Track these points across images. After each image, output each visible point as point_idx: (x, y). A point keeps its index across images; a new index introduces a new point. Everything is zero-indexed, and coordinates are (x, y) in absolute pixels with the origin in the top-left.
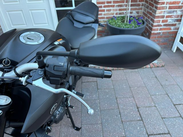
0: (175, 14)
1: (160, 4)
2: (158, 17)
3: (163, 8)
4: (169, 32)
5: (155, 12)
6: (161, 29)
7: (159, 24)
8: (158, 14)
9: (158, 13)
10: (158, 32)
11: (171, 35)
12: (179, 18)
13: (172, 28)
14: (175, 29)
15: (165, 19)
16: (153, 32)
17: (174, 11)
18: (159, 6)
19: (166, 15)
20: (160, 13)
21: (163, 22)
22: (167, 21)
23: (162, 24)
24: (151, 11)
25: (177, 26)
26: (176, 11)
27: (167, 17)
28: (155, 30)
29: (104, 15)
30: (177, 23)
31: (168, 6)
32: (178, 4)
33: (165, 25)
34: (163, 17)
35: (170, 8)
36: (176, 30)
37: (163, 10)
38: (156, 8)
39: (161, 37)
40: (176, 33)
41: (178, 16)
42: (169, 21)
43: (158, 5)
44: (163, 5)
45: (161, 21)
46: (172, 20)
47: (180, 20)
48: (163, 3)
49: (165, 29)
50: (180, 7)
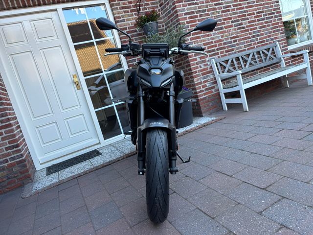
0: (209, 78)
1: (194, 73)
2: (198, 84)
3: (198, 76)
4: (212, 95)
5: (193, 81)
6: (205, 94)
7: (201, 90)
9: (196, 81)
10: (204, 97)
11: (216, 97)
12: (214, 81)
13: (213, 90)
14: (216, 90)
15: (203, 84)
16: (199, 98)
17: (207, 76)
18: (193, 75)
19: (203, 81)
20: (197, 80)
21: (203, 87)
22: (205, 86)
23: (203, 89)
24: (189, 84)
25: (216, 88)
26: (209, 75)
27: (205, 82)
28: (200, 96)
30: (214, 85)
31: (200, 73)
32: (207, 70)
33: (206, 90)
34: (201, 83)
35: (203, 74)
36: (218, 92)
37: (199, 78)
38: (192, 77)
39: (208, 101)
40: (219, 94)
41: (212, 79)
42: (207, 85)
44: (196, 74)
46: (209, 83)
47: (216, 82)
48: (196, 72)
49: (208, 93)
50: (210, 72)
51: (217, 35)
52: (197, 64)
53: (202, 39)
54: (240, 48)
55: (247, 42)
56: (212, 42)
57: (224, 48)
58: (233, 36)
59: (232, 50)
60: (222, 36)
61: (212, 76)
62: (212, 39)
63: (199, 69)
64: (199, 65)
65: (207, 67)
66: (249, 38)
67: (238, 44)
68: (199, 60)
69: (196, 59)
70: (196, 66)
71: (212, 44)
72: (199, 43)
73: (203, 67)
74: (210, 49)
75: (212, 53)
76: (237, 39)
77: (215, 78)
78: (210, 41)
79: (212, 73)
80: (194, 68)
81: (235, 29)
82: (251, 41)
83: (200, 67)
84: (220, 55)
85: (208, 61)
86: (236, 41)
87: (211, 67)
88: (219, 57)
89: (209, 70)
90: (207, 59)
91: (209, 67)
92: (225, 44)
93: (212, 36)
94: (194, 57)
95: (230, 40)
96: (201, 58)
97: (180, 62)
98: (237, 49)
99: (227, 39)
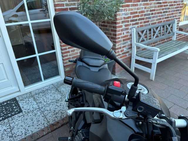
0: (127, 44)
1: (117, 39)
2: (118, 49)
3: (120, 41)
4: (126, 58)
6: (121, 57)
7: (119, 54)
8: (117, 46)
11: (128, 60)
12: (130, 46)
13: (127, 54)
15: (122, 49)
17: (126, 42)
19: (122, 46)
20: (118, 45)
21: (121, 51)
22: (123, 51)
25: (130, 52)
26: (127, 42)
27: (123, 47)
29: (70, 55)
30: (129, 50)
31: (122, 39)
32: (128, 37)
34: (120, 48)
35: (124, 40)
36: (130, 56)
37: (120, 43)
40: (130, 58)
42: (125, 50)
43: (116, 40)
44: (119, 40)
45: (120, 52)
46: (126, 49)
47: (131, 48)
48: (119, 38)
49: (123, 57)
50: (129, 39)
51: (142, 6)
52: (122, 31)
53: (130, 8)
54: (154, 20)
55: (159, 16)
56: (137, 12)
57: (143, 19)
58: (152, 9)
59: (148, 22)
60: (145, 8)
61: (129, 43)
62: (138, 9)
63: (122, 35)
64: (122, 32)
65: (127, 34)
66: (161, 13)
67: (153, 17)
68: (124, 27)
69: (121, 26)
70: (120, 32)
71: (136, 14)
72: (127, 12)
73: (125, 34)
74: (134, 19)
75: (134, 22)
76: (154, 12)
77: (131, 45)
78: (136, 11)
79: (130, 40)
80: (119, 34)
81: (155, 3)
82: (162, 16)
83: (123, 34)
84: (139, 25)
85: (130, 29)
86: (152, 14)
87: (131, 35)
88: (138, 27)
89: (129, 37)
90: (130, 27)
91: (129, 34)
92: (145, 15)
93: (139, 7)
94: (121, 24)
95: (149, 12)
96: (126, 26)
97: (106, 24)
98: (152, 21)
99: (147, 11)
